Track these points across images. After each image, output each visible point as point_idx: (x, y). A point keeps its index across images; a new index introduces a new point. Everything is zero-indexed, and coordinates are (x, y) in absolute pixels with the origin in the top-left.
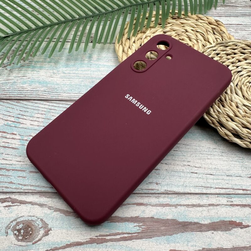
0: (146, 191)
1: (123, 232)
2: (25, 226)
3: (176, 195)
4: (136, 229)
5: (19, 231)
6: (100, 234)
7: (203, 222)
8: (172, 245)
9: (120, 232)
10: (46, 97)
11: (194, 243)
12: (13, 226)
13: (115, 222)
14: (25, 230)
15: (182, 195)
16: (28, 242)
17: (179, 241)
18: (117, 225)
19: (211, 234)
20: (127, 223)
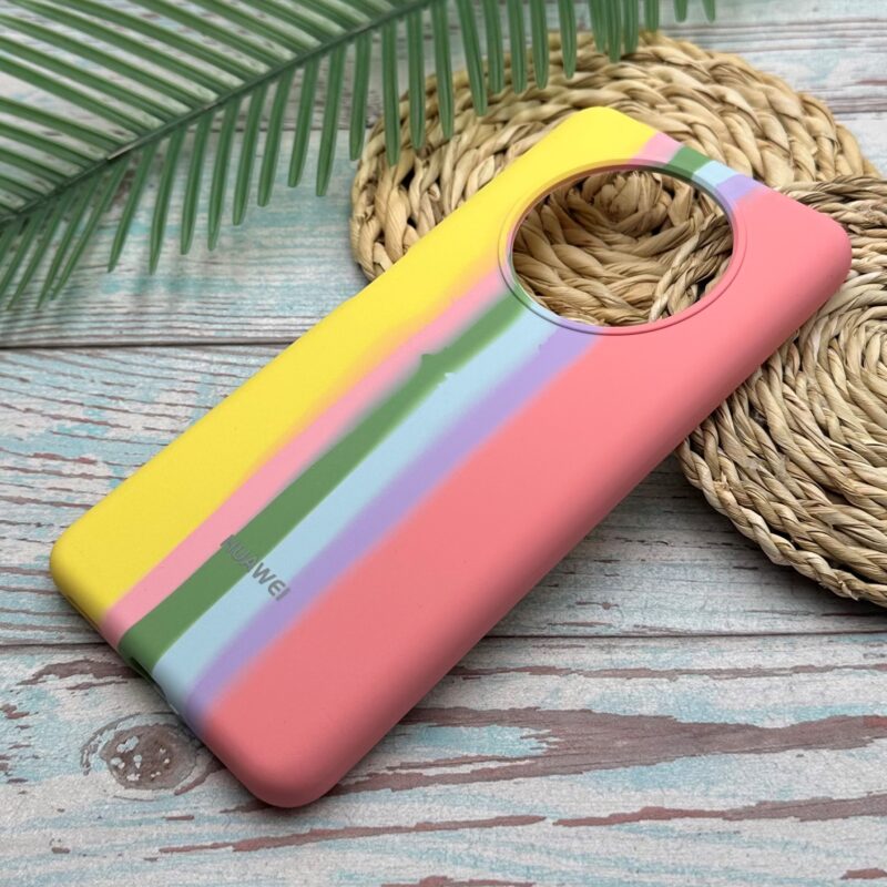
1: (483, 755)
2: (146, 743)
4: (529, 746)
5: (127, 757)
6: (404, 760)
8: (653, 793)
9: (474, 754)
10: (196, 333)
11: (732, 788)
12: (104, 743)
13: (455, 725)
14: (146, 754)
16: (160, 788)
17: (675, 783)
18: (461, 733)
19: (794, 759)
20: (495, 726)
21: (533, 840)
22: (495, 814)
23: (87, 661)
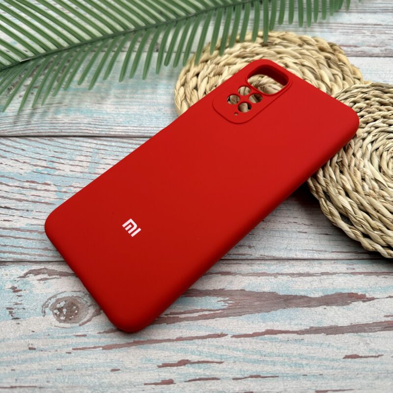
0: (234, 256)
1: (203, 309)
2: (68, 304)
3: (275, 262)
4: (220, 305)
5: (60, 310)
6: (172, 311)
7: (312, 296)
8: (269, 324)
9: (199, 308)
10: (91, 132)
11: (300, 321)
12: (51, 303)
13: (192, 296)
14: (68, 308)
15: (284, 261)
16: (73, 323)
17: (278, 319)
18: (195, 300)
19: (323, 309)
20: (207, 296)
21: (223, 344)
22: (207, 333)
23: (45, 269)
